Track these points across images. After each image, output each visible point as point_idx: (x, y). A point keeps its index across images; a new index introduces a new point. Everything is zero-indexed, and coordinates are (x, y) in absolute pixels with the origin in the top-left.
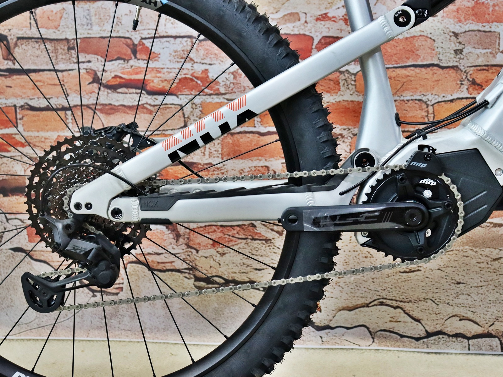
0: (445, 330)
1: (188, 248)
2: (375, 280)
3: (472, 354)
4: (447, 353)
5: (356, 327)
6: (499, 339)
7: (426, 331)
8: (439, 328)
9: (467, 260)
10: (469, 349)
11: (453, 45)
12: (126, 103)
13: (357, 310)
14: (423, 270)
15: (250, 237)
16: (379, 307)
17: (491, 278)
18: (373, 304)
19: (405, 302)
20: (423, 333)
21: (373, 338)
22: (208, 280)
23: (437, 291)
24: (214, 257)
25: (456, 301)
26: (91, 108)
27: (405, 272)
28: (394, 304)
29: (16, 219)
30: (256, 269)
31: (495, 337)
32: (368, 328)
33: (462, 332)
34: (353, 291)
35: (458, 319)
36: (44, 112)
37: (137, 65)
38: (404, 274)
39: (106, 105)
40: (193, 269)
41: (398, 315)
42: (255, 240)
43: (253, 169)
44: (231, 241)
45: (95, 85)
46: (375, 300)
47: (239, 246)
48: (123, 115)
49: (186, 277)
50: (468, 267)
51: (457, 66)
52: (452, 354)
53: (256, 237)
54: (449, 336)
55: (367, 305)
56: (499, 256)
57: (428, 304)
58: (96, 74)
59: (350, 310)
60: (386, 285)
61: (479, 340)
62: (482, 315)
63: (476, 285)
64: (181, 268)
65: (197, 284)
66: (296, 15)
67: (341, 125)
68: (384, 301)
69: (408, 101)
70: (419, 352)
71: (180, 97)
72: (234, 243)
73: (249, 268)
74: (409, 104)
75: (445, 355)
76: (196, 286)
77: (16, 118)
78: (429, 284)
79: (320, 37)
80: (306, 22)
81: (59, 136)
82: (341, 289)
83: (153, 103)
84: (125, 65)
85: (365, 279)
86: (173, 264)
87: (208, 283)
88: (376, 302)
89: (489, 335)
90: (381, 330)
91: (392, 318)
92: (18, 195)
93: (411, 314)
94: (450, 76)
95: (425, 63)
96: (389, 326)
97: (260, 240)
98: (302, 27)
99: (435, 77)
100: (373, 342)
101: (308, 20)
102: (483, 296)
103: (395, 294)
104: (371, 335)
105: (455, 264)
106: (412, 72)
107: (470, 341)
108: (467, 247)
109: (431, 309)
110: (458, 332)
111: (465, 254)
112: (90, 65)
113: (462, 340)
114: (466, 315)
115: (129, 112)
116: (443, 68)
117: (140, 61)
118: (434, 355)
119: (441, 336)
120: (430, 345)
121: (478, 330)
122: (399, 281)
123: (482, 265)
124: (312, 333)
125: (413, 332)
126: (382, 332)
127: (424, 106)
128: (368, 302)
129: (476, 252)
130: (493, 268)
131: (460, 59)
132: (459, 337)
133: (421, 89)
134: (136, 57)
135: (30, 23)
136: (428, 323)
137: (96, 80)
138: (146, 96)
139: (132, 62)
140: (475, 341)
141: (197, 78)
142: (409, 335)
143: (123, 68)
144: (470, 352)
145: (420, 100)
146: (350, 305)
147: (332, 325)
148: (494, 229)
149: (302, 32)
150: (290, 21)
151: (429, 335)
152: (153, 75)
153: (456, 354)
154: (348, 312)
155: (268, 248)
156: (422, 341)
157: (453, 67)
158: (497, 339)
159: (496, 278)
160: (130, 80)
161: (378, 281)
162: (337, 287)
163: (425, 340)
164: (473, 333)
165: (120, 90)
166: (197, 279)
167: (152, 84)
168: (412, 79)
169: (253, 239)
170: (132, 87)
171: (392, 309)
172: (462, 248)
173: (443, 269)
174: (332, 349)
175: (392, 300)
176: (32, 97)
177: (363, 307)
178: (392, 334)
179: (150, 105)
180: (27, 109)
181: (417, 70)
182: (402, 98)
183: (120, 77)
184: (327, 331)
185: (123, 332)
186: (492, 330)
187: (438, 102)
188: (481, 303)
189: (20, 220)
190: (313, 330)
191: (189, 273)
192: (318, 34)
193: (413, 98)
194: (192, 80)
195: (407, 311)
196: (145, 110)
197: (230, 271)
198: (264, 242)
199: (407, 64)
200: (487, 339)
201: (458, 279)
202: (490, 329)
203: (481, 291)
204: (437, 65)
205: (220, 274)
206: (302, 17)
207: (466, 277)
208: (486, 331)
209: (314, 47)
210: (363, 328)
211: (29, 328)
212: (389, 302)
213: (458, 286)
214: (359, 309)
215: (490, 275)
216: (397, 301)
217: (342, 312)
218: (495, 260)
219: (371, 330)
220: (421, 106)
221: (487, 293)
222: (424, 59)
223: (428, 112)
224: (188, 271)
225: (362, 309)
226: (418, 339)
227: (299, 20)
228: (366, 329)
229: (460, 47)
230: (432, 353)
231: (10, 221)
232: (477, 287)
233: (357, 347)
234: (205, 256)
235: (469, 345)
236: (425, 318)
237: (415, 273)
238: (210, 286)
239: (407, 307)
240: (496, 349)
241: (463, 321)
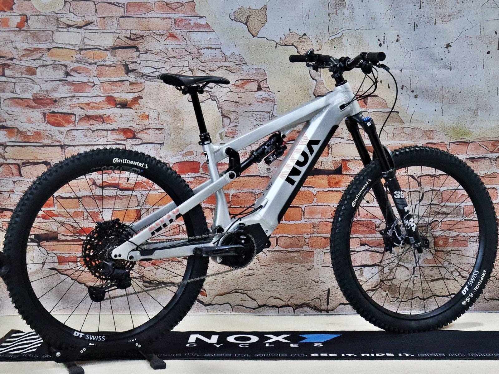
0: (267, 304)
1: (140, 266)
2: (233, 280)
3: (280, 315)
4: (268, 315)
5: (224, 304)
6: (293, 307)
7: (258, 305)
8: (264, 303)
9: (276, 269)
10: (279, 313)
11: (266, 166)
12: (109, 195)
13: (224, 296)
14: (256, 275)
15: (171, 260)
16: (235, 293)
17: (288, 278)
18: (232, 292)
19: (248, 291)
20: (257, 306)
21: (233, 309)
22: (150, 282)
23: (263, 285)
24: (153, 270)
25: (272, 289)
26: (91, 197)
27: (247, 276)
28: (243, 292)
29: (52, 253)
30: (174, 276)
31: (290, 306)
32: (230, 304)
33: (275, 304)
34: (222, 286)
35: (273, 298)
36: (68, 200)
37: (115, 176)
38: (247, 277)
39: (99, 196)
40: (142, 277)
41: (244, 297)
42: (173, 261)
43: (172, 226)
44: (162, 262)
45: (94, 186)
46: (233, 290)
47: (165, 265)
48: (108, 200)
49: (139, 281)
50: (277, 272)
51: (268, 176)
52: (270, 315)
53: (174, 260)
54: (269, 307)
55: (229, 293)
56: (291, 267)
57: (258, 291)
58: (94, 181)
59: (221, 296)
60: (238, 282)
61: (283, 308)
62: (284, 296)
63: (281, 281)
64: (136, 276)
65: (144, 284)
66: (192, 152)
67: (214, 204)
68: (238, 290)
69: (246, 192)
70: (254, 315)
71: (136, 191)
72: (163, 263)
73: (170, 275)
74: (246, 194)
75: (267, 316)
76: (144, 286)
77: (54, 203)
78: (259, 281)
79: (203, 162)
80: (196, 155)
81: (75, 211)
82: (216, 285)
83: (122, 195)
84: (109, 176)
85: (227, 280)
86: (132, 274)
87: (150, 284)
88: (233, 291)
89: (288, 306)
90: (237, 305)
91: (242, 299)
92: (53, 241)
93: (251, 296)
94: (265, 181)
95: (253, 175)
96: (241, 303)
97: (176, 261)
98: (195, 158)
99: (258, 181)
100: (233, 311)
101: (197, 154)
102: (284, 287)
103: (243, 287)
104: (232, 307)
105: (270, 271)
106: (247, 179)
107: (279, 309)
108: (276, 263)
109: (260, 294)
110: (274, 305)
111: (275, 266)
112: (91, 176)
113: (275, 308)
114: (277, 296)
115: (110, 199)
116: (262, 177)
117: (116, 174)
118: (262, 316)
119: (265, 307)
120: (260, 311)
121: (283, 303)
122: (244, 280)
123: (283, 271)
124: (202, 308)
125: (253, 305)
126: (237, 306)
127: (254, 195)
128: (229, 291)
129: (280, 265)
130: (288, 272)
131: (269, 173)
132: (274, 307)
133: (252, 187)
134: (114, 172)
135: (62, 157)
136: (259, 301)
137: (94, 183)
138: (119, 191)
139: (112, 175)
140: (281, 309)
141: (144, 182)
142: (250, 307)
143: (108, 178)
144: (279, 314)
145: (251, 192)
146: (221, 293)
147: (212, 303)
148: (289, 254)
149: (195, 160)
150: (189, 155)
151: (260, 306)
152: (123, 181)
153: (272, 315)
154: (220, 296)
155: (180, 265)
156: (256, 310)
157: (266, 177)
158: (292, 307)
159: (290, 277)
160: (111, 183)
161: (234, 280)
162: (214, 284)
163: (258, 309)
164: (281, 305)
165: (106, 188)
166: (144, 282)
167: (122, 185)
168: (247, 182)
169: (172, 261)
170: (112, 187)
171: (242, 294)
172: (274, 263)
173: (265, 274)
174: (212, 315)
175: (241, 290)
176: (62, 192)
177: (228, 294)
178: (242, 307)
179: (121, 195)
180: (60, 198)
181: (250, 178)
182: (243, 191)
183: (106, 182)
184: (210, 306)
185: (107, 310)
186: (289, 303)
187: (260, 193)
188: (283, 290)
189: (55, 254)
190: (203, 306)
191: (140, 279)
192: (202, 161)
193: (248, 191)
194: (142, 183)
195: (249, 295)
196: (118, 198)
197: (161, 277)
198: (178, 262)
199: (245, 175)
200: (287, 308)
201: (272, 278)
202: (288, 302)
203: (283, 284)
204: (259, 176)
205: (156, 279)
206: (195, 153)
207: (276, 277)
208: (287, 304)
209: (200, 167)
210: (228, 304)
211: (58, 309)
212: (240, 291)
213: (272, 282)
214: (226, 295)
215: (287, 276)
216: (243, 290)
217: (217, 296)
218: (289, 269)
219: (232, 305)
220: (252, 195)
221: (286, 285)
222: (253, 173)
223: (255, 197)
224: (140, 278)
225: (227, 295)
226: (254, 309)
227: (193, 155)
228: (229, 305)
229: (269, 167)
230: (261, 315)
231: (49, 254)
232: (281, 282)
233: (225, 314)
234: (149, 270)
235: (279, 311)
236: (257, 298)
237: (252, 276)
238: (151, 285)
239: (249, 293)
240: (291, 312)
241: (276, 299)
